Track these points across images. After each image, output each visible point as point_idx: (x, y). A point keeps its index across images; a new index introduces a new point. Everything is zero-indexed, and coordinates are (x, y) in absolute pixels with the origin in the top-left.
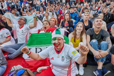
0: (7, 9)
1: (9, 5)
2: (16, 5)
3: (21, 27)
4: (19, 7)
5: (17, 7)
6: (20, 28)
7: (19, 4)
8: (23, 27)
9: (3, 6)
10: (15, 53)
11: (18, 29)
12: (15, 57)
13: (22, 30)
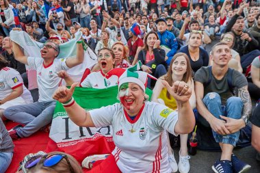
0: (14, 23)
1: (18, 13)
2: (35, 13)
3: (47, 64)
4: (41, 19)
5: (38, 19)
6: (45, 67)
7: (42, 12)
8: (52, 64)
9: (6, 17)
10: (33, 122)
11: (40, 69)
12: (33, 132)
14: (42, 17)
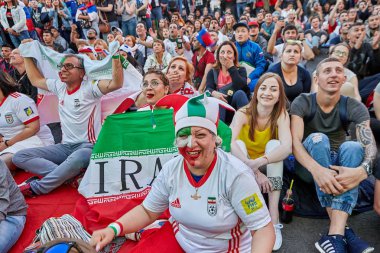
0: (26, 28)
1: (32, 14)
2: (56, 14)
3: (71, 89)
4: (65, 22)
5: (60, 23)
6: (70, 93)
7: (66, 13)
8: (78, 88)
9: (15, 20)
10: (55, 173)
11: (63, 95)
12: (54, 187)
13: (77, 100)
14: (67, 20)
